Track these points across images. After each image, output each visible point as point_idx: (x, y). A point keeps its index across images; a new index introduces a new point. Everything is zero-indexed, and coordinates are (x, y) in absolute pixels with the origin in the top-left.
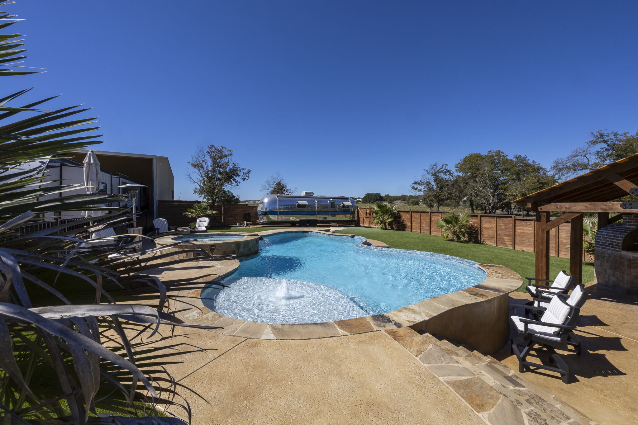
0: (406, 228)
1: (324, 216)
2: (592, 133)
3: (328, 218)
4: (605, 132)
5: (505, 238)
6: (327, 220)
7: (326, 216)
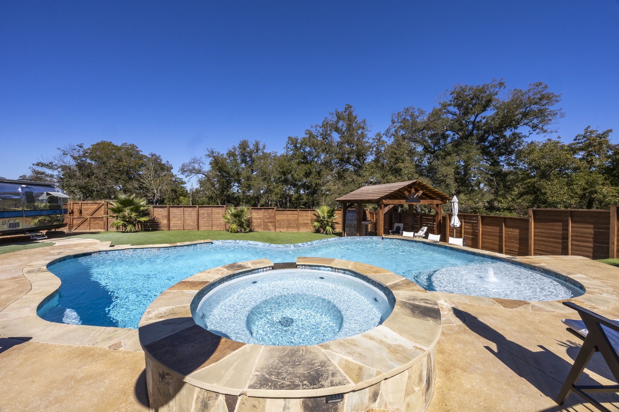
0: (160, 227)
1: (12, 221)
2: (208, 149)
3: (21, 224)
4: (214, 151)
5: (269, 224)
6: (17, 228)
7: (17, 220)
